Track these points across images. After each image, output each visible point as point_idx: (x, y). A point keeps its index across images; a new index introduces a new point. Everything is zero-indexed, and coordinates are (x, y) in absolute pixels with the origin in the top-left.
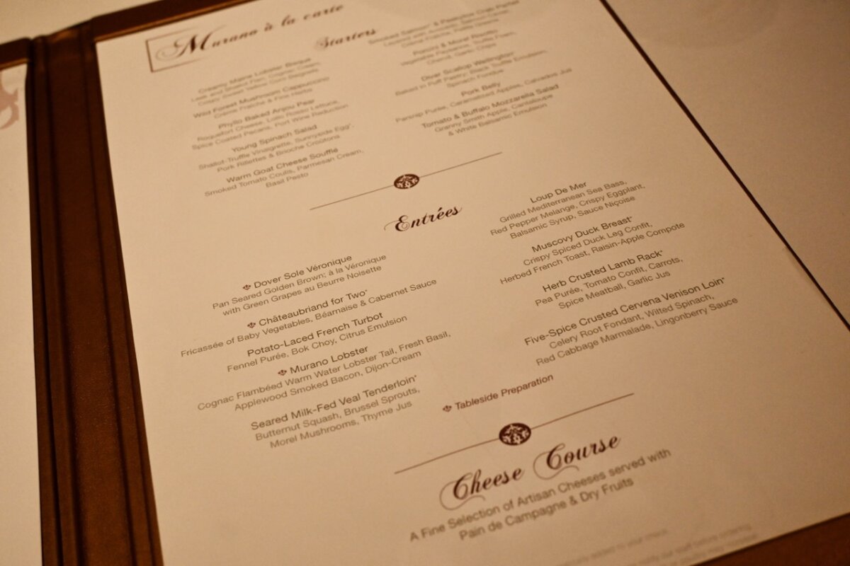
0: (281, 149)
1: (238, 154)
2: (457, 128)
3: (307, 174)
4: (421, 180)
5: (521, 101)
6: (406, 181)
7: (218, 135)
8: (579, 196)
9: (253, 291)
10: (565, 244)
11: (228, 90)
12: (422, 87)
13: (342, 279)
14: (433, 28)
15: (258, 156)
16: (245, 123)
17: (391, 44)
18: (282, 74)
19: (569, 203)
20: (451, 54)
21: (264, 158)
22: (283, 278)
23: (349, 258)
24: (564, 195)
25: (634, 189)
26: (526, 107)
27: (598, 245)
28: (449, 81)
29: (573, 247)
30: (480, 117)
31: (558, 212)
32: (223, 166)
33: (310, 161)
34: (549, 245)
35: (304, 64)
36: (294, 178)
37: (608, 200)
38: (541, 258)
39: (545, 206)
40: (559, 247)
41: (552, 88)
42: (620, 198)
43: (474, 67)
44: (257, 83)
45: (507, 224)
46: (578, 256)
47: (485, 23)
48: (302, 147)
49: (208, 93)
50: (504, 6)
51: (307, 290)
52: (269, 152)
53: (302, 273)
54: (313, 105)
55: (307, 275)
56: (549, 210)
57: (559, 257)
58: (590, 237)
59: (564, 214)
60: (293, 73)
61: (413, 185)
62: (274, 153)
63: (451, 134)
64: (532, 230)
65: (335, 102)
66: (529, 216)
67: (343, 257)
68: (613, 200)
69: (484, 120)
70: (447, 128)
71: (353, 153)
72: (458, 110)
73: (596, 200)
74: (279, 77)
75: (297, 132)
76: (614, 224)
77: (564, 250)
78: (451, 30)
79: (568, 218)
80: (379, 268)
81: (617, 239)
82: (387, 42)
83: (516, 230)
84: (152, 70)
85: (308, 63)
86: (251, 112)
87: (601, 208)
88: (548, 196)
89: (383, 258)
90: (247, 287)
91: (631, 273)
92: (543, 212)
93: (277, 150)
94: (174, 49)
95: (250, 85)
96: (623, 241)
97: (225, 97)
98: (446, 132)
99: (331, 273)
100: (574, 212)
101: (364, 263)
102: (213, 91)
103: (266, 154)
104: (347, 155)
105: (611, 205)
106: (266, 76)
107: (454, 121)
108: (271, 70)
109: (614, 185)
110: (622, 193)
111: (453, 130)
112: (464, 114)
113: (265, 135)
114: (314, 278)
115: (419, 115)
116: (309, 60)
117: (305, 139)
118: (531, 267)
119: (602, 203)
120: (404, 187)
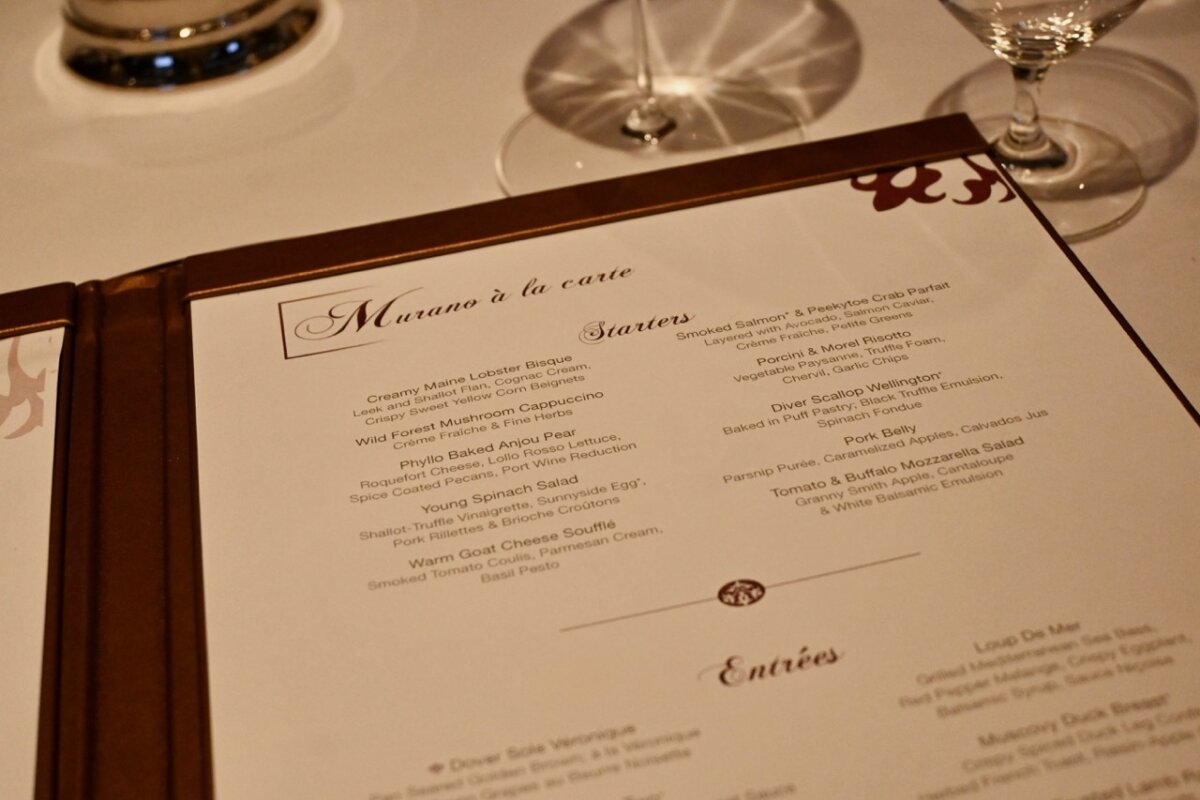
0: (512, 515)
1: (431, 517)
2: (836, 501)
3: (558, 565)
4: (767, 591)
5: (955, 462)
6: (741, 592)
7: (399, 480)
8: (1067, 646)
9: (446, 776)
10: (1048, 737)
11: (419, 400)
12: (771, 423)
13: (616, 769)
14: (792, 319)
15: (468, 524)
16: (447, 463)
17: (716, 342)
18: (519, 380)
19: (1049, 659)
20: (828, 368)
21: (480, 528)
22: (504, 758)
23: (630, 729)
24: (1038, 644)
25: (1170, 642)
26: (965, 474)
27: (1106, 743)
28: (820, 416)
29: (1059, 744)
30: (879, 485)
31: (1029, 674)
32: (402, 536)
33: (563, 541)
34: (1012, 736)
35: (559, 366)
36: (534, 570)
37: (1121, 659)
38: (997, 761)
39: (1003, 661)
40: (1029, 742)
41: (1012, 444)
42: (1145, 657)
43: (868, 394)
44: (474, 393)
45: (931, 688)
46: (1067, 763)
47: (888, 318)
48: (550, 514)
49: (384, 404)
50: (923, 291)
51: (551, 783)
52: (490, 518)
53: (540, 749)
54: (573, 440)
55: (551, 754)
56: (1010, 668)
57: (1031, 761)
58: (1093, 726)
59: (1040, 679)
60: (539, 381)
61: (753, 601)
62: (498, 520)
63: (824, 511)
64: (978, 705)
65: (613, 438)
66: (972, 678)
67: (618, 725)
68: (1132, 659)
69: (886, 492)
70: (817, 499)
71: (644, 533)
72: (840, 469)
73: (1099, 658)
74: (512, 386)
75: (541, 485)
76: (1137, 706)
77: (1043, 748)
78: (826, 326)
79: (1049, 688)
80: (686, 753)
81: (1142, 736)
82: (710, 338)
83: (949, 702)
84: (286, 357)
85: (566, 364)
86: (461, 443)
87: (1109, 673)
88: (1009, 642)
89: (695, 734)
90: (436, 768)
92: (999, 671)
93: (504, 515)
94: (329, 321)
95: (460, 395)
96: (1153, 742)
97: (413, 412)
98: (817, 506)
99: (596, 755)
100: (1057, 677)
101: (658, 741)
102: (392, 402)
103: (484, 522)
104: (633, 535)
105: (1129, 668)
106: (489, 381)
107: (830, 489)
108: (499, 372)
109: (1133, 632)
110: (1150, 647)
111: (827, 504)
112: (849, 477)
113: (483, 487)
114: (565, 762)
115: (766, 473)
116: (568, 359)
117: (555, 499)
118: (978, 775)
119: (1110, 664)
120: (737, 604)
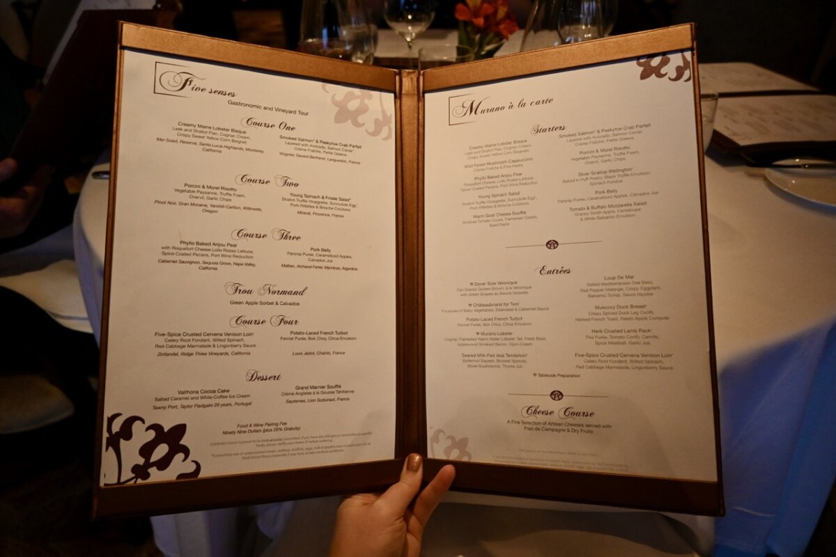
0: (501, 203)
1: (481, 200)
2: (585, 216)
3: (509, 224)
4: (559, 246)
5: (624, 208)
6: (552, 244)
7: (474, 184)
8: (627, 283)
9: (474, 287)
10: (611, 310)
11: (483, 151)
12: (577, 180)
13: (510, 293)
14: (596, 134)
15: (489, 204)
16: (487, 180)
17: (570, 140)
18: (511, 148)
19: (621, 286)
20: (600, 159)
21: (492, 207)
22: (487, 284)
23: (516, 283)
24: (621, 281)
25: (655, 288)
26: (624, 213)
27: (625, 316)
28: (592, 181)
29: (613, 313)
30: (599, 213)
31: (614, 290)
32: (473, 206)
33: (512, 216)
34: (603, 308)
35: (523, 144)
36: (503, 225)
37: (640, 291)
38: (597, 314)
39: (610, 284)
40: (606, 311)
41: (643, 204)
42: (646, 292)
43: (608, 174)
44: (498, 152)
45: (589, 288)
46: (613, 319)
47: (625, 139)
48: (510, 205)
49: (473, 151)
50: (641, 127)
51: (496, 294)
53: (495, 284)
54: (521, 177)
55: (497, 286)
56: (610, 287)
57: (605, 316)
58: (623, 310)
59: (617, 292)
60: (516, 150)
61: (555, 248)
62: (497, 205)
63: (582, 220)
64: (599, 296)
65: (532, 178)
66: (600, 287)
67: (513, 281)
68: (643, 292)
69: (601, 215)
70: (581, 214)
71: (532, 218)
72: (590, 203)
73: (634, 289)
74: (509, 151)
75: (510, 194)
76: (637, 307)
77: (609, 314)
78: (605, 139)
79: (618, 295)
80: (527, 293)
81: (634, 316)
82: (569, 138)
83: (592, 293)
84: (449, 124)
85: (525, 144)
86: (492, 173)
87: (635, 295)
88: (614, 278)
89: (530, 287)
90: (472, 284)
91: (632, 337)
92: (607, 287)
93: (498, 203)
94: (461, 108)
95: (494, 152)
96: (636, 318)
97: (481, 156)
98: (580, 217)
99: (507, 288)
100: (621, 293)
101: (521, 288)
102: (476, 150)
103: (494, 205)
104: (530, 218)
105: (640, 294)
106: (502, 147)
107: (586, 211)
108: (506, 144)
109: (646, 283)
110: (649, 289)
111: (584, 217)
112: (593, 208)
113: (495, 191)
114: (500, 289)
115: (570, 201)
116: (526, 141)
117: (513, 200)
118: (591, 317)
119: (636, 292)
120: (550, 248)
